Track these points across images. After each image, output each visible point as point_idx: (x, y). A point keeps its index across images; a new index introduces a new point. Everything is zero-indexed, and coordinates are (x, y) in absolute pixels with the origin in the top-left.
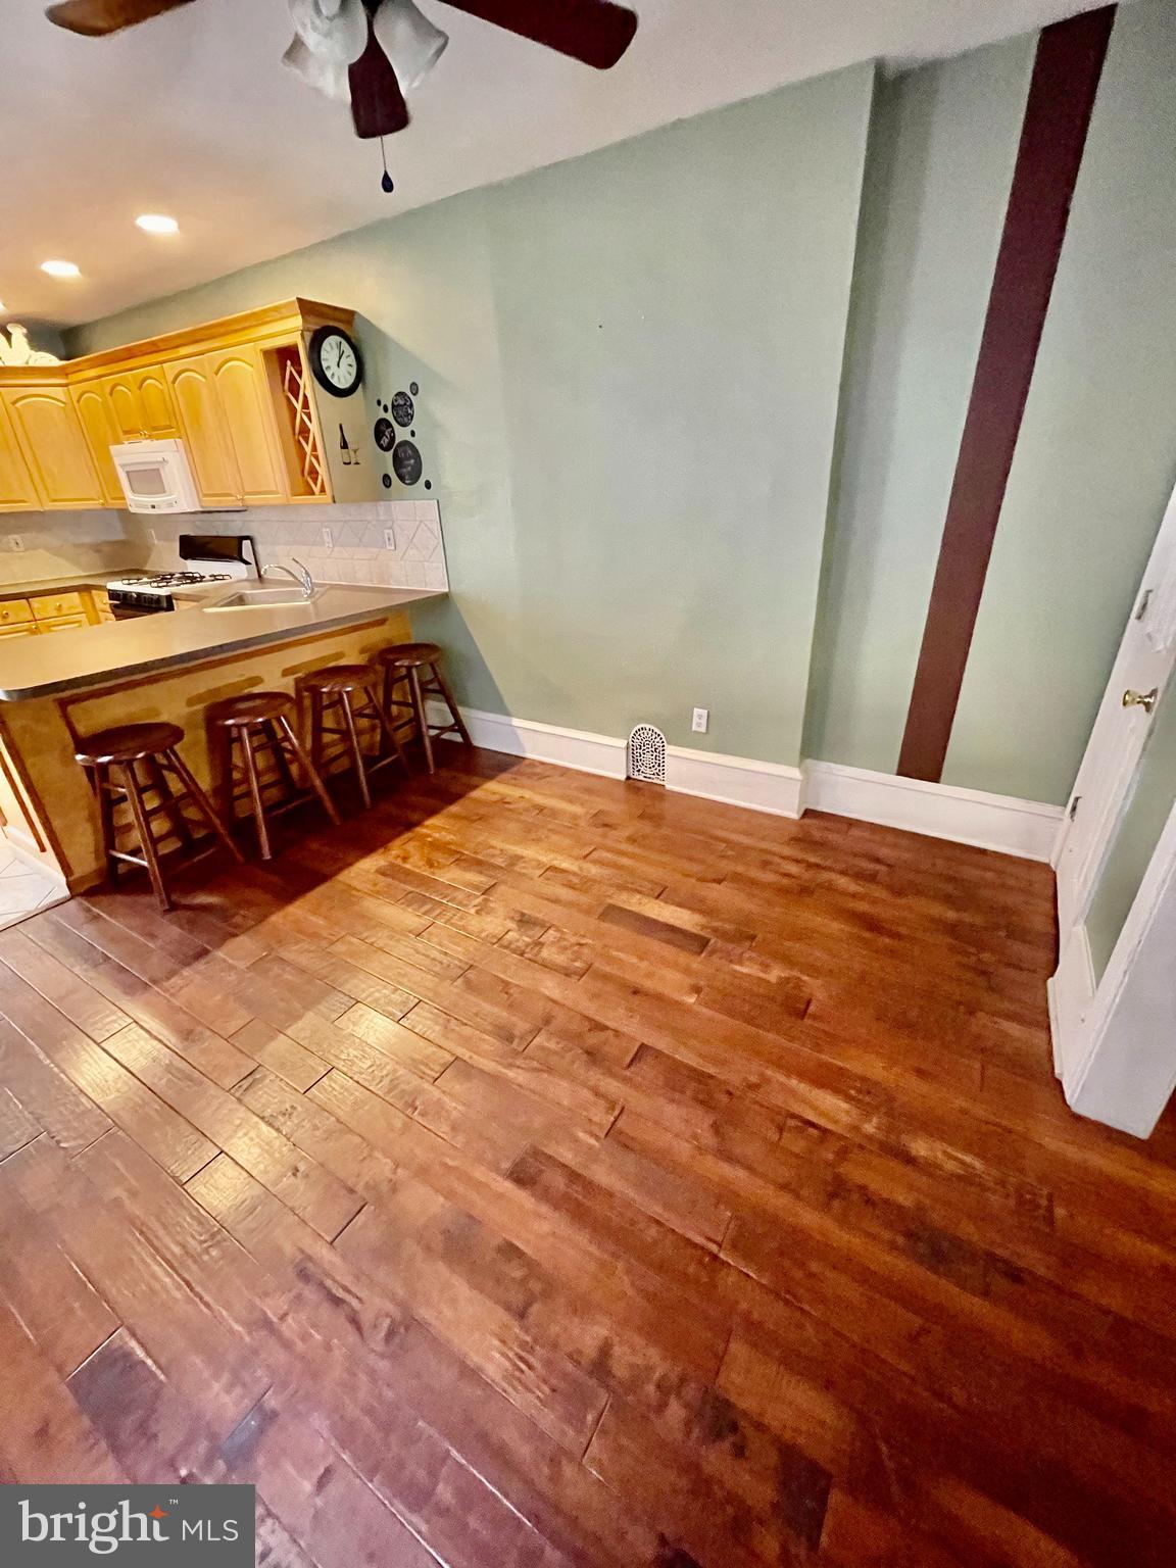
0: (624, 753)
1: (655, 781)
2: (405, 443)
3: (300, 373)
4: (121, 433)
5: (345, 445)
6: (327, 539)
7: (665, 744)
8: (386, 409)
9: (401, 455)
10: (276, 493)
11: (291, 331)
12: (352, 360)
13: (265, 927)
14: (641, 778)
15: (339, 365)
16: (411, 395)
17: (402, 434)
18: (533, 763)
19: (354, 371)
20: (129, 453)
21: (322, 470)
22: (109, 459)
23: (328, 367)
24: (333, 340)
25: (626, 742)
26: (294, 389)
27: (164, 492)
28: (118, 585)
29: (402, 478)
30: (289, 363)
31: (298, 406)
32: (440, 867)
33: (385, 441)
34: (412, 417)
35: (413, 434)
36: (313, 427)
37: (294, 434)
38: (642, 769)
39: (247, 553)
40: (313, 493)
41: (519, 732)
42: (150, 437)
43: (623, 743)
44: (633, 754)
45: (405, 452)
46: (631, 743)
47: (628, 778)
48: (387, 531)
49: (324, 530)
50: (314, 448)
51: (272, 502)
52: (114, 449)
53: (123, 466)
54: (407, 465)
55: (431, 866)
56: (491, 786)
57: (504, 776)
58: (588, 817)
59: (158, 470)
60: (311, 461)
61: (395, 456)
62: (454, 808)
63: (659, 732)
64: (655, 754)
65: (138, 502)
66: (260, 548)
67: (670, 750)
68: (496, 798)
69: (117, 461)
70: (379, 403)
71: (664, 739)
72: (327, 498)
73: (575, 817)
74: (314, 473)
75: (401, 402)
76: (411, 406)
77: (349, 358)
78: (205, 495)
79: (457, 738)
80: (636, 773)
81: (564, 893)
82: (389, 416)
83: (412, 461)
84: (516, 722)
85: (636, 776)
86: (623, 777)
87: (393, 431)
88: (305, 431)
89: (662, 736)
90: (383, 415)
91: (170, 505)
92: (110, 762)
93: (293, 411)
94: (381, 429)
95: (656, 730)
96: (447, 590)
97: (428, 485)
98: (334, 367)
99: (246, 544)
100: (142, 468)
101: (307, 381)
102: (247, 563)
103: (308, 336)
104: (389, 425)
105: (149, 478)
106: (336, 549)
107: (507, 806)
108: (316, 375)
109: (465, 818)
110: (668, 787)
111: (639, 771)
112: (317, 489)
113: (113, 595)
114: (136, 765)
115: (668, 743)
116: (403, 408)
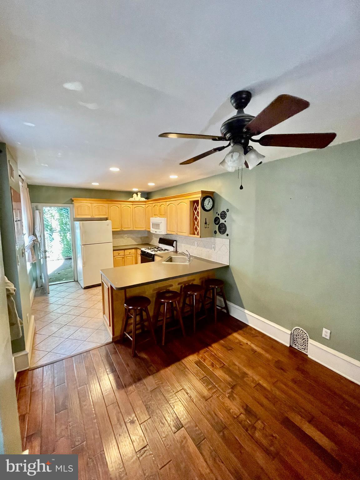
0: (289, 336)
1: (302, 351)
2: (222, 224)
3: (198, 206)
4: (153, 215)
5: (206, 223)
6: (196, 244)
7: (309, 338)
8: (218, 215)
9: (221, 226)
10: (186, 233)
11: (198, 197)
12: (212, 203)
13: (158, 374)
14: (296, 348)
15: (208, 204)
16: (226, 212)
17: (222, 221)
18: (251, 329)
19: (211, 205)
20: (154, 220)
21: (199, 229)
22: (149, 220)
23: (205, 205)
24: (208, 199)
25: (291, 332)
26: (196, 209)
27: (159, 229)
28: (143, 249)
29: (220, 232)
30: (196, 203)
31: (196, 213)
32: (216, 368)
33: (217, 222)
34: (226, 217)
35: (225, 221)
36: (199, 218)
37: (193, 219)
38: (297, 344)
39: (174, 245)
40: (194, 234)
41: (247, 315)
42: (159, 217)
43: (289, 332)
44: (293, 338)
45: (222, 226)
46: (293, 333)
47: (290, 346)
48: (213, 245)
49: (196, 242)
50: (198, 223)
51: (184, 235)
52: (151, 218)
53: (152, 222)
54: (222, 229)
55: (213, 366)
56: (235, 335)
57: (240, 331)
58: (274, 361)
59: (159, 224)
60: (196, 226)
61: (219, 227)
62: (222, 342)
63: (306, 332)
64: (303, 340)
65: (153, 230)
66: (178, 243)
67: (310, 341)
68: (237, 341)
69: (151, 221)
70: (217, 213)
71: (308, 336)
72: (199, 236)
73: (268, 360)
74: (196, 229)
75: (223, 213)
76: (226, 215)
77: (211, 202)
78: (168, 231)
79: (225, 311)
80: (294, 345)
81: (265, 401)
82: (219, 217)
83: (224, 228)
84: (246, 311)
85: (294, 346)
86: (288, 345)
87: (220, 220)
88: (196, 219)
89: (307, 334)
90: (217, 216)
91: (160, 232)
92: (131, 309)
93: (194, 214)
94: (216, 220)
95: (304, 331)
96: (229, 265)
97: (227, 235)
98: (207, 205)
99: (175, 242)
100: (155, 223)
101: (199, 207)
102: (174, 247)
103: (202, 198)
104: (219, 218)
105: (157, 226)
106: (198, 247)
107: (241, 346)
108: (202, 206)
109: (225, 347)
110: (309, 356)
111: (295, 345)
112: (196, 233)
113: (142, 251)
114: (137, 310)
115: (310, 338)
116: (224, 215)
